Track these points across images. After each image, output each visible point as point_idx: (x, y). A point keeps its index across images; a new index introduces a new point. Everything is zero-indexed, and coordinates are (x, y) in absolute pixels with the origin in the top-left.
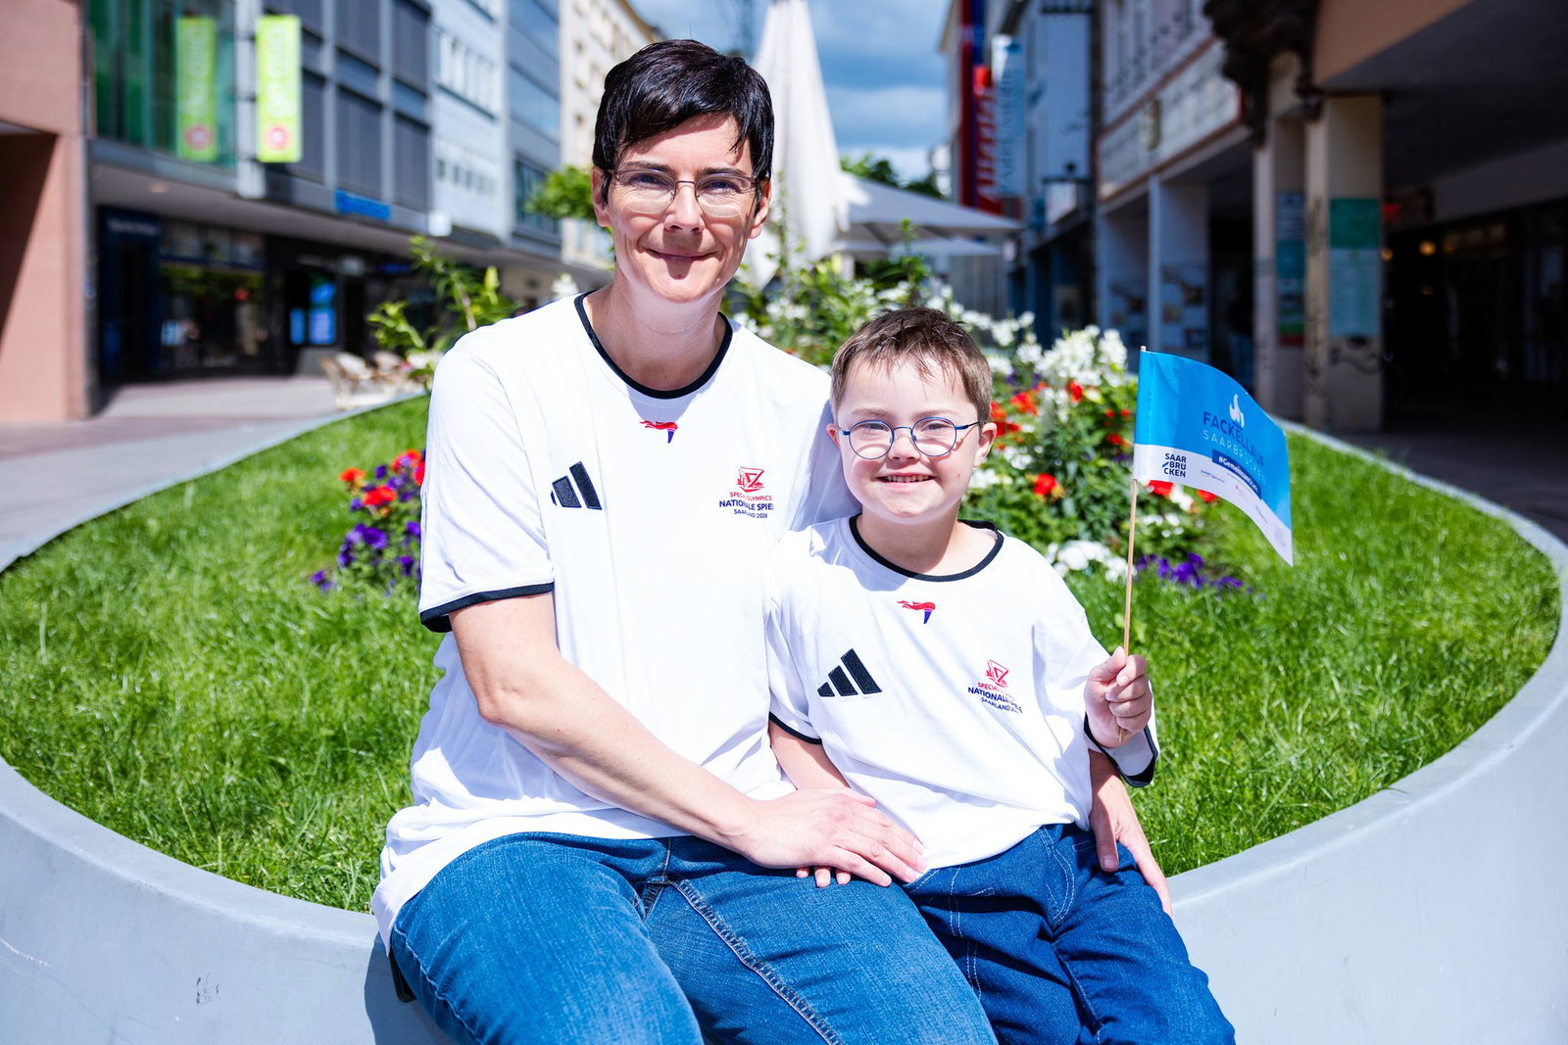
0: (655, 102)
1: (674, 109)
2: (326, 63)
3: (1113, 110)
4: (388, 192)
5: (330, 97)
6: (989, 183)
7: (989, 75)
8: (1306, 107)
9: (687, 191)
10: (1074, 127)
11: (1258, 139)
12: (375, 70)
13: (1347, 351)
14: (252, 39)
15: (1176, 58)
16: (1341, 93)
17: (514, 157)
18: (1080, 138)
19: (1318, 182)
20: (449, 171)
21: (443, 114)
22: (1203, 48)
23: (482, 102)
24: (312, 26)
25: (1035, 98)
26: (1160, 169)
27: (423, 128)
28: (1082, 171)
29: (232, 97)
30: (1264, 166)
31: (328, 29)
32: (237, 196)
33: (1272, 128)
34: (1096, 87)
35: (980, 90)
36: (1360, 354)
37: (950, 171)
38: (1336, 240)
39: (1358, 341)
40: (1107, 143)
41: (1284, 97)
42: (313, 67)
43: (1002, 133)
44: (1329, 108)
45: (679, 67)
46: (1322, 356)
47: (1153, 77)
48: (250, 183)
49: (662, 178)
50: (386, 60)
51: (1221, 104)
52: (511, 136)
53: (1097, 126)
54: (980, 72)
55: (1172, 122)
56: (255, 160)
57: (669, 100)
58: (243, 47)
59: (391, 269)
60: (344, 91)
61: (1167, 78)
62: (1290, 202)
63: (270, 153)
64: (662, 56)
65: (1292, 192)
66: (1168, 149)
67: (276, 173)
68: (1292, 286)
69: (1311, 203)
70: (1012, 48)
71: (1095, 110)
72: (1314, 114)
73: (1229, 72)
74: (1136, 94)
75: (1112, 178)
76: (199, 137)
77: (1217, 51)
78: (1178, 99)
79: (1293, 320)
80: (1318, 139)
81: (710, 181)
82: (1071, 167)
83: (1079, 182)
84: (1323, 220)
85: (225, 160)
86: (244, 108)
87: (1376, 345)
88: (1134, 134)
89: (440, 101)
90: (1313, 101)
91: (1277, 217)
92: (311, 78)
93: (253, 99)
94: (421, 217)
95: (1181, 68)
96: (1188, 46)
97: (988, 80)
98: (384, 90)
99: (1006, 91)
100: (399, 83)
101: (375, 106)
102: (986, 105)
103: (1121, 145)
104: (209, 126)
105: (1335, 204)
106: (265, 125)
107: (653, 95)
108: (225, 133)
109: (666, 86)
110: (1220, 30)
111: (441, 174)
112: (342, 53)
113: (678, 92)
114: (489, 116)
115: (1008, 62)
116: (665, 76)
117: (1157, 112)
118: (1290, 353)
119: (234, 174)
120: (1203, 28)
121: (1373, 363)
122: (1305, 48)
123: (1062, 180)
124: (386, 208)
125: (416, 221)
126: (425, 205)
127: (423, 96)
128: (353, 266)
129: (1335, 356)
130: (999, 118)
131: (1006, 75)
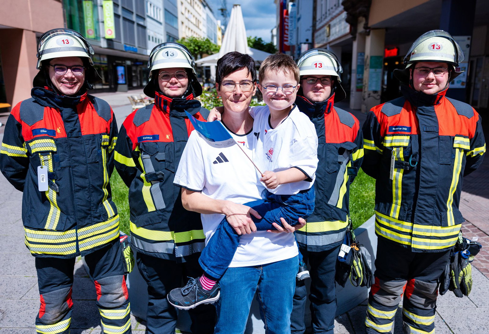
0: (229, 66)
1: (233, 67)
2: (120, 12)
3: (318, 26)
4: (136, 45)
5: (121, 20)
6: (287, 41)
7: (287, 11)
8: (366, 32)
9: (238, 86)
10: (308, 30)
11: (354, 38)
12: (132, 13)
13: (372, 94)
14: (102, 6)
15: (334, 14)
16: (374, 29)
17: (166, 33)
18: (310, 33)
19: (368, 51)
20: (151, 38)
21: (149, 23)
22: (341, 12)
23: (158, 20)
24: (116, 2)
25: (299, 19)
26: (329, 43)
27: (144, 27)
28: (310, 41)
29: (98, 22)
30: (355, 45)
31: (120, 3)
32: (101, 47)
33: (358, 35)
34: (314, 18)
35: (285, 16)
36: (375, 95)
37: (277, 36)
38: (372, 67)
39: (375, 92)
40: (317, 34)
41: (361, 28)
42: (116, 13)
43: (290, 28)
44: (371, 32)
45: (234, 57)
46: (366, 96)
47: (329, 18)
48: (104, 44)
49: (232, 83)
50: (134, 11)
51: (345, 28)
52: (166, 28)
53: (314, 29)
54: (285, 11)
55: (333, 30)
56: (104, 38)
57: (232, 65)
58: (99, 8)
59: (138, 63)
60: (124, 19)
61: (332, 19)
62: (361, 55)
63: (108, 37)
64: (229, 56)
65: (362, 53)
66: (332, 38)
67: (109, 41)
68: (360, 77)
69: (366, 57)
70: (293, 5)
71: (314, 26)
72: (368, 34)
73: (347, 21)
74: (324, 22)
75: (318, 43)
76: (90, 32)
77: (344, 15)
78: (335, 25)
79: (360, 85)
80: (369, 40)
81: (243, 83)
82: (307, 40)
83: (309, 44)
84: (368, 61)
85: (97, 38)
86: (101, 24)
87: (380, 93)
88: (324, 33)
89: (148, 20)
90: (368, 30)
91: (357, 59)
92: (116, 16)
93: (103, 22)
94: (145, 51)
95: (336, 17)
96: (337, 12)
97: (287, 13)
98: (134, 18)
99: (292, 17)
100: (138, 16)
101: (133, 22)
102: (286, 20)
103: (320, 35)
104: (92, 29)
105: (371, 57)
106: (106, 29)
107: (228, 65)
108: (97, 31)
109: (231, 62)
110: (345, 9)
111: (149, 39)
112: (123, 8)
113: (234, 63)
114: (160, 23)
115: (292, 9)
116: (230, 60)
117: (329, 27)
118: (359, 93)
119: (100, 42)
120: (341, 8)
121: (379, 97)
122: (367, 17)
123: (305, 43)
124: (136, 49)
125: (144, 52)
126: (146, 48)
127: (144, 19)
128: (129, 63)
129: (369, 95)
130: (290, 25)
131: (291, 12)
